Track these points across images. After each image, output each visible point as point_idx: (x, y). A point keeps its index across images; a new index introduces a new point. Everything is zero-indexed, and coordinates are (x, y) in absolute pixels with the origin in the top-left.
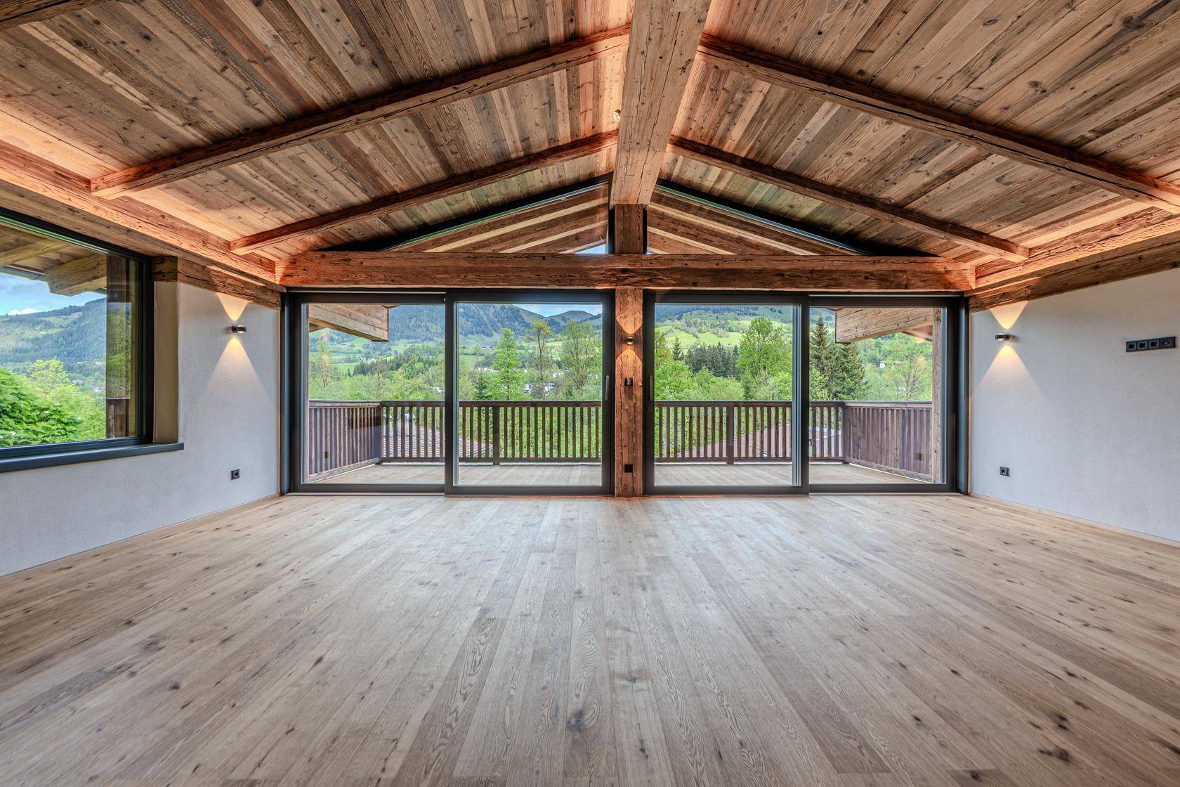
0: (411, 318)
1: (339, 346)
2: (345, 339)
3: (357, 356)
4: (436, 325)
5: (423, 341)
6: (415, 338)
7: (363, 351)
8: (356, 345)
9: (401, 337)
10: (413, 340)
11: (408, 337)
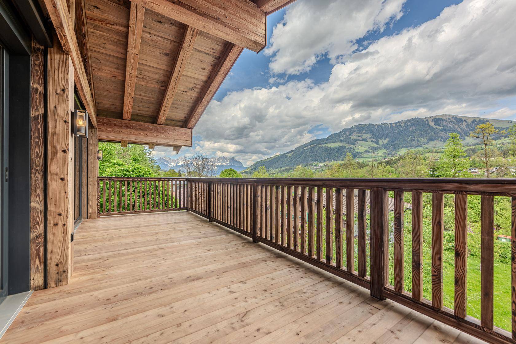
0: (408, 137)
1: (371, 154)
2: (375, 151)
3: (380, 158)
4: (424, 138)
5: (415, 148)
6: (411, 146)
7: (383, 155)
8: (379, 153)
9: (403, 147)
10: (410, 148)
11: (406, 147)
